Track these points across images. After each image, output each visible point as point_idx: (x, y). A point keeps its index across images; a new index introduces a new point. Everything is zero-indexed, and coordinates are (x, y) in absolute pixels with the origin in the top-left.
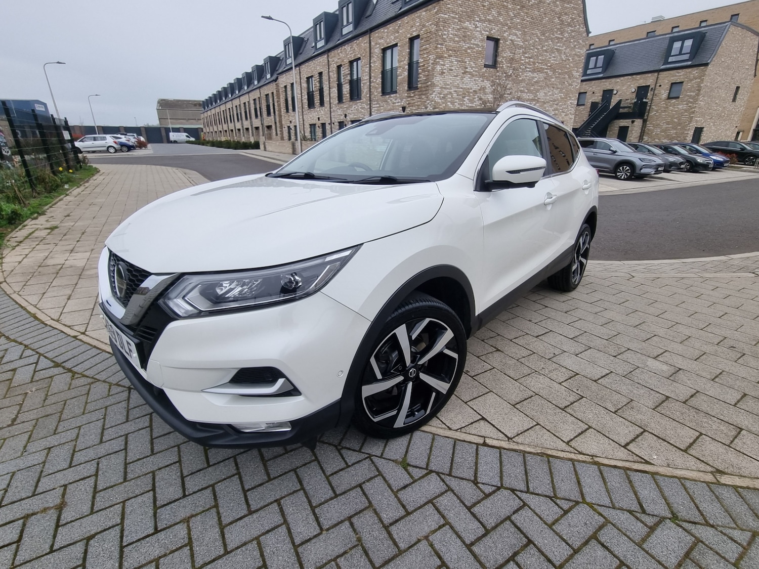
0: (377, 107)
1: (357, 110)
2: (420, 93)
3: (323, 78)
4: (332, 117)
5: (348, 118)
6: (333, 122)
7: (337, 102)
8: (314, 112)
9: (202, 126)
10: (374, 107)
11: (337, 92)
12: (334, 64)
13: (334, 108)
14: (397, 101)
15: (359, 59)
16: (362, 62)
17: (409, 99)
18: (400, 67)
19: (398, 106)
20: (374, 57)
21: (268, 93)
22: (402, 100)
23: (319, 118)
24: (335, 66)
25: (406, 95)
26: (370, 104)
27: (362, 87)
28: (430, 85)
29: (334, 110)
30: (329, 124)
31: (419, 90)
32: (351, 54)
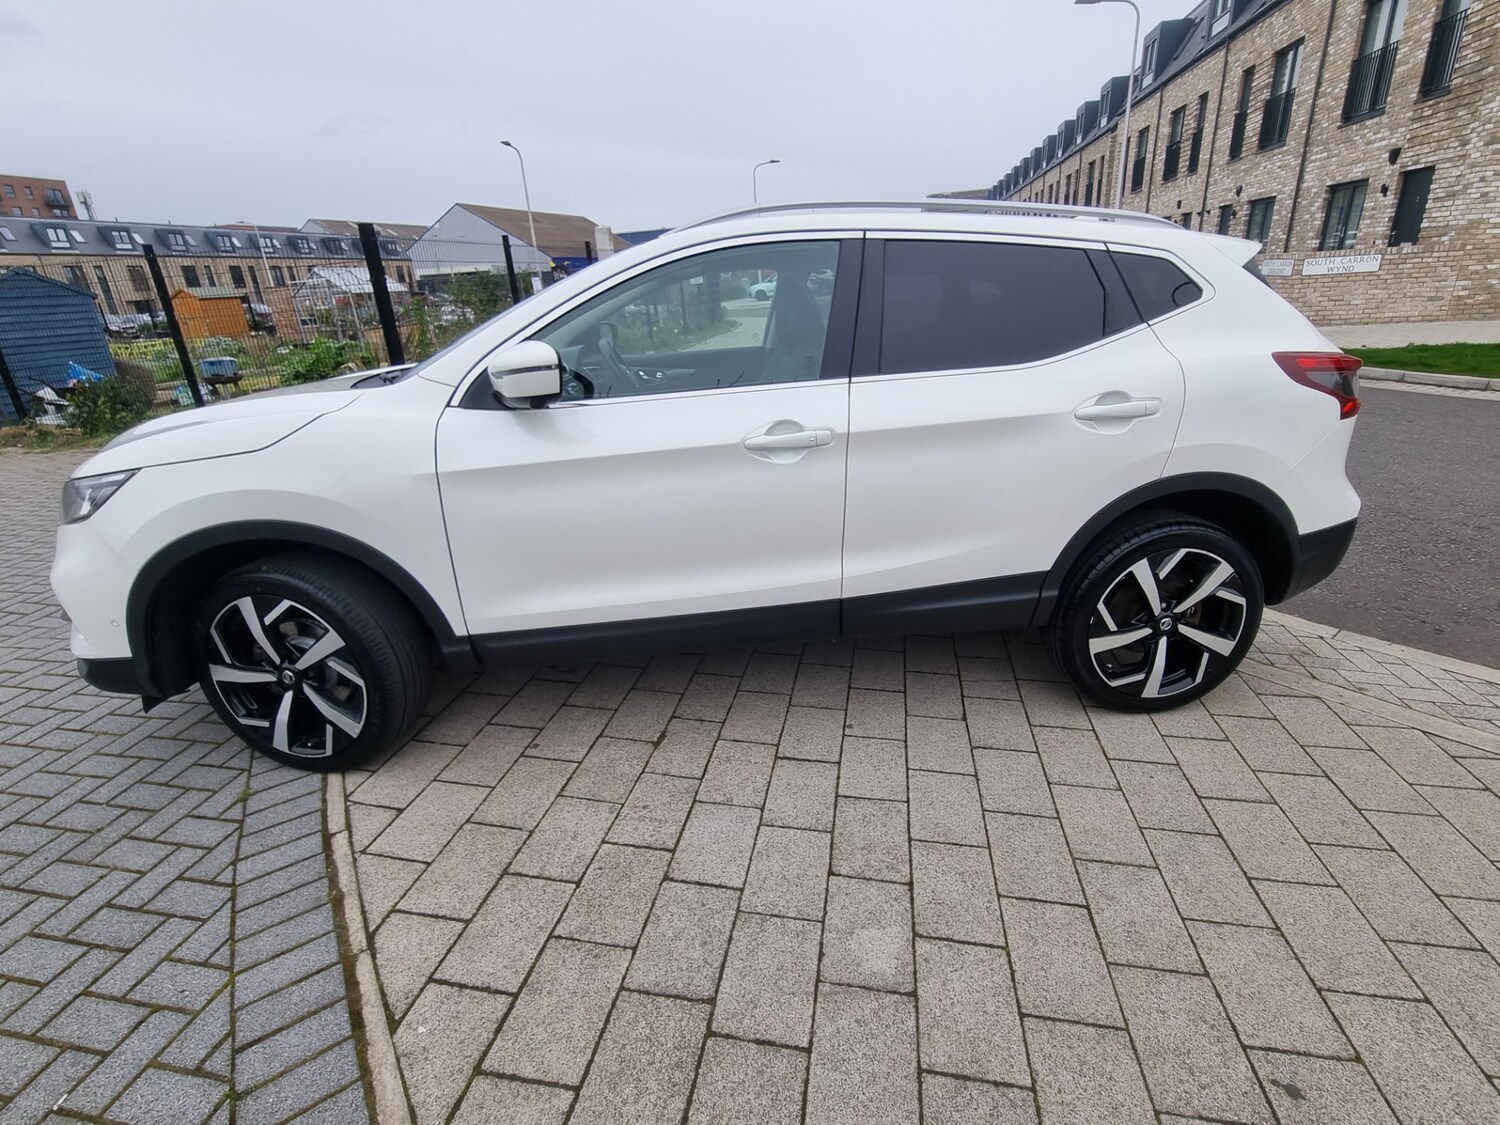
0: (1320, 160)
1: (1268, 173)
2: (1454, 104)
3: (1208, 106)
4: (1209, 196)
5: (1244, 197)
6: (1208, 208)
7: (1227, 158)
8: (1173, 190)
10: (1315, 161)
11: (1230, 134)
12: (1237, 67)
13: (1217, 175)
14: (1380, 136)
15: (1301, 41)
16: (1305, 49)
17: (1415, 126)
18: (1408, 39)
19: (1379, 149)
20: (1339, 28)
21: (1094, 158)
22: (1392, 130)
23: (1179, 203)
24: (1240, 71)
25: (1410, 114)
26: (1305, 153)
27: (1293, 114)
28: (1491, 75)
29: (1215, 180)
30: (1199, 214)
31: (1451, 96)
32: (1282, 34)
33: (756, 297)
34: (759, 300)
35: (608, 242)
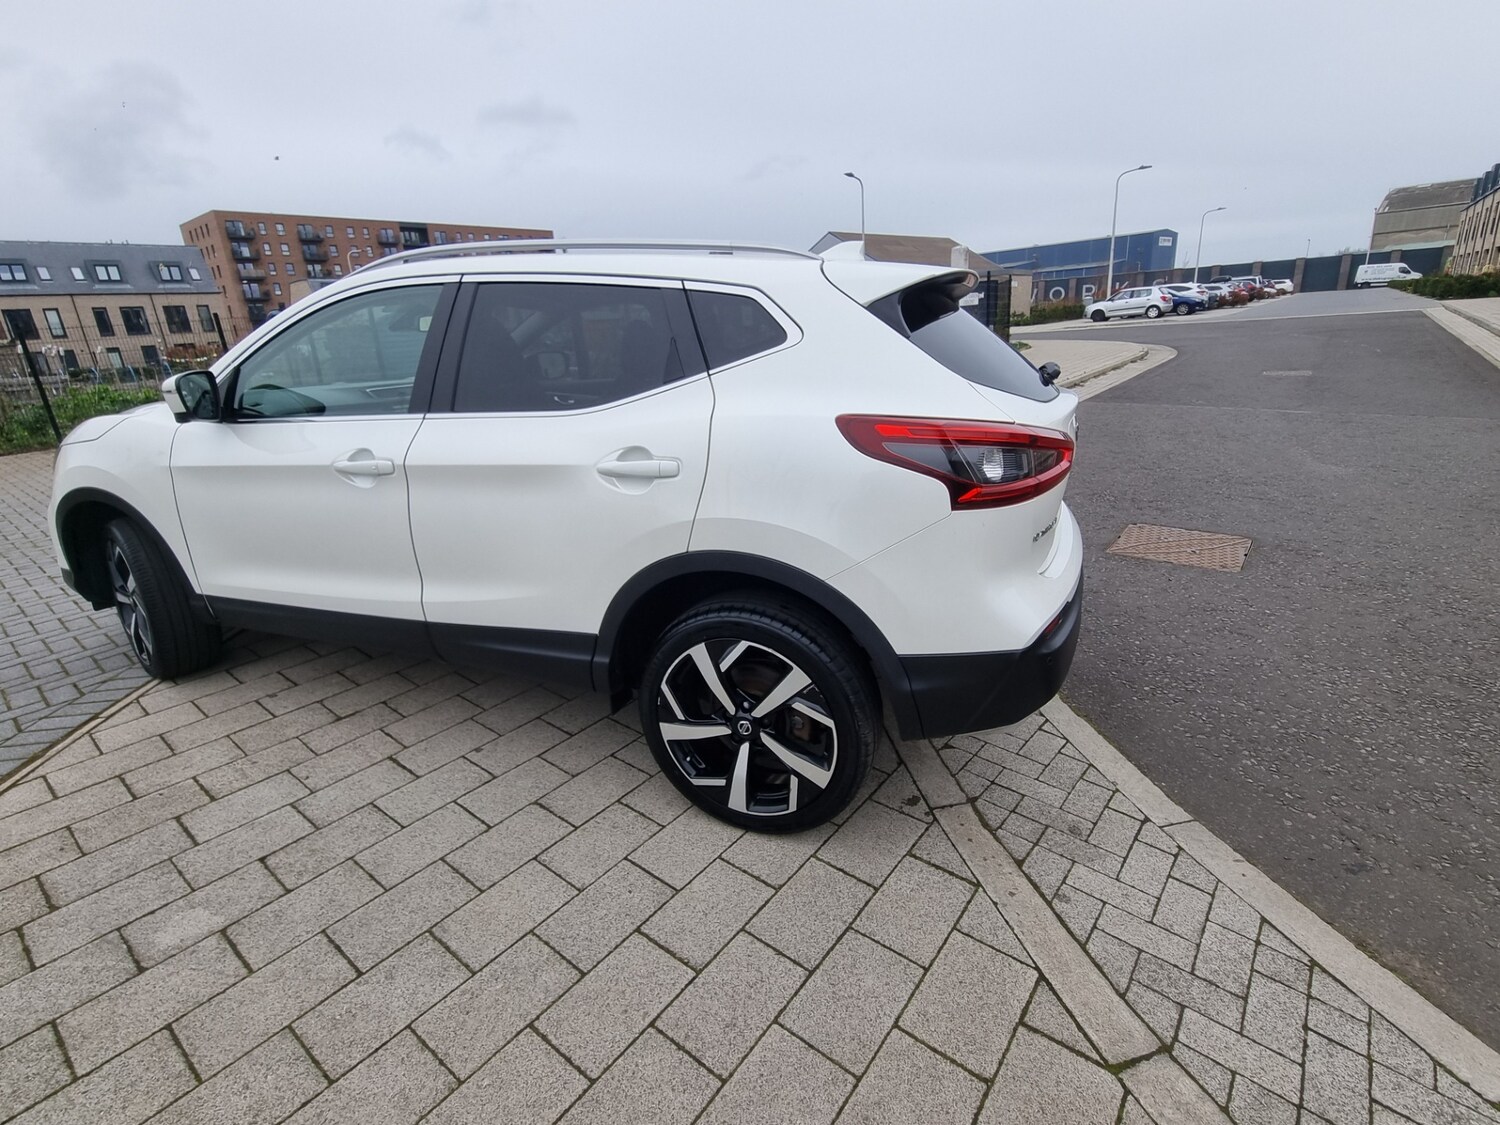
9: (1453, 242)
33: (1091, 318)
34: (1095, 321)
35: (962, 261)
